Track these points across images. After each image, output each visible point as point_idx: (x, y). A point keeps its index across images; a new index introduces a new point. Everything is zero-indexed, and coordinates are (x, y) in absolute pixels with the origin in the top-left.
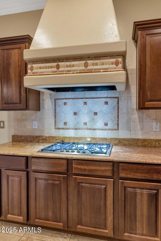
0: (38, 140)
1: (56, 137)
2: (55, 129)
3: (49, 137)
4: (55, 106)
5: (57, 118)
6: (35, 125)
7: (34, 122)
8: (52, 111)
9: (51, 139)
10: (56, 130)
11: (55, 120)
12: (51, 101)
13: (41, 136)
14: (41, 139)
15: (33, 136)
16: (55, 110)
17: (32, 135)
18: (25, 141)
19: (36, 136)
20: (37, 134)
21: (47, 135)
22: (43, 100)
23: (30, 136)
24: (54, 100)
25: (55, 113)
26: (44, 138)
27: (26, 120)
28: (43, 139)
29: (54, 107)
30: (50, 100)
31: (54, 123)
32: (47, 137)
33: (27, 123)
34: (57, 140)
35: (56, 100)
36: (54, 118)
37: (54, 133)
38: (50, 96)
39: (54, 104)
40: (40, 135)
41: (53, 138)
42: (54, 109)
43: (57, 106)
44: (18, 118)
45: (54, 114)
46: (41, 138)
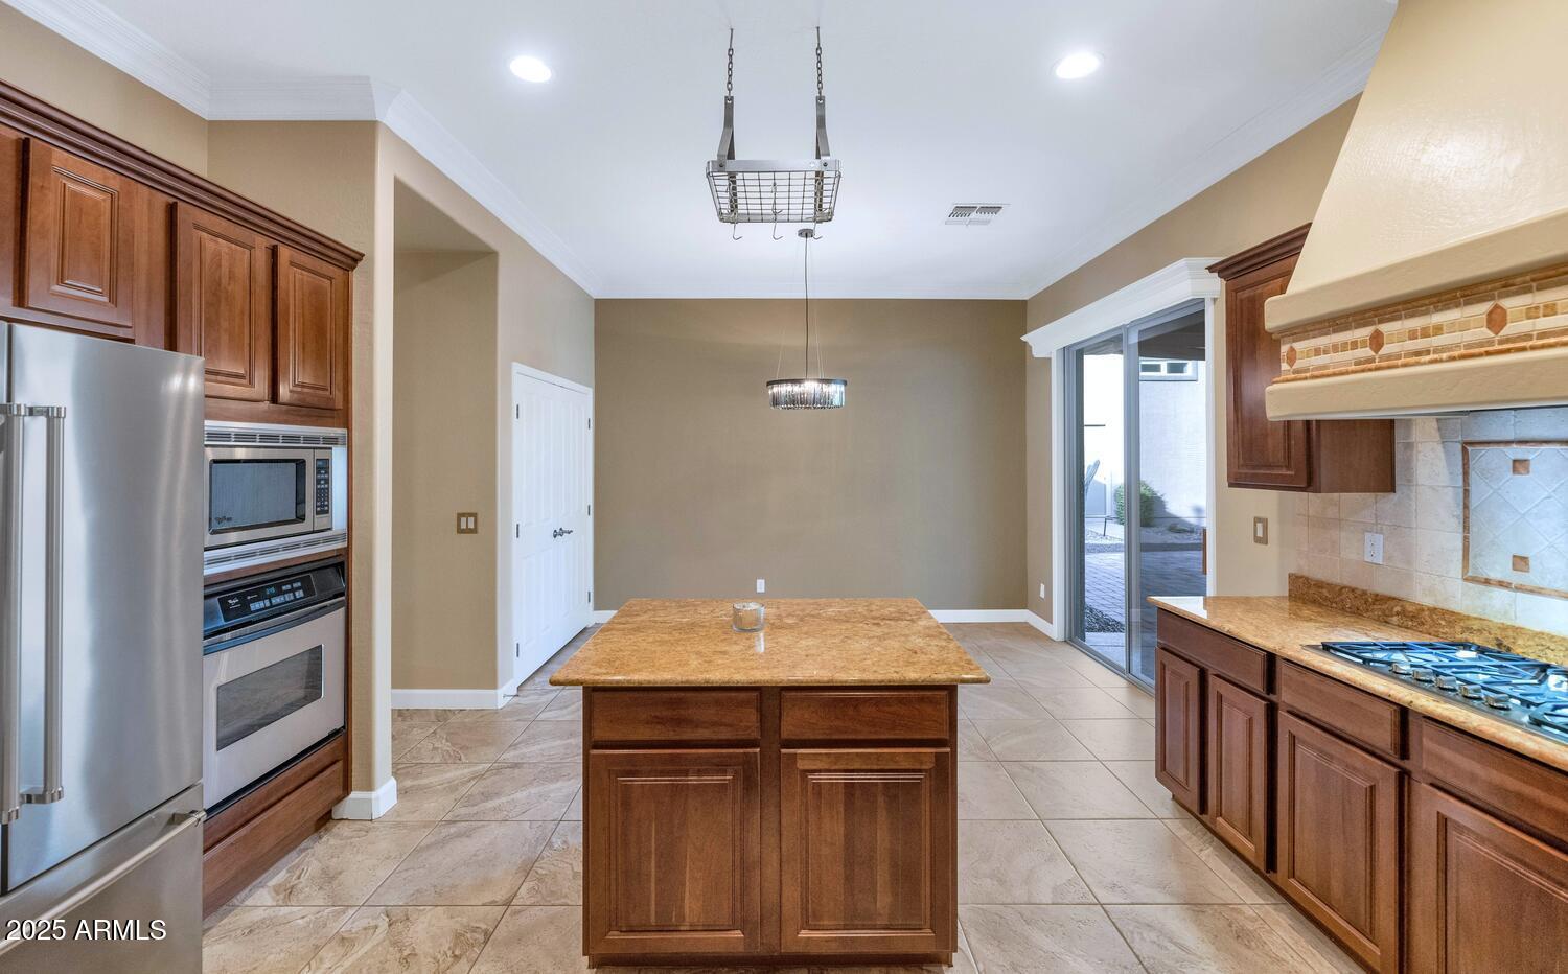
0: (1383, 612)
1: (1468, 618)
2: (1466, 580)
3: (1433, 610)
4: (1466, 474)
5: (1473, 529)
6: (1375, 549)
7: (1368, 536)
8: (1450, 498)
9: (1443, 623)
10: (1470, 585)
11: (1466, 539)
12: (1446, 452)
13: (1394, 599)
14: (1398, 613)
15: (1364, 593)
16: (1466, 492)
17: (1362, 586)
18: (1334, 605)
19: (1377, 595)
20: (1383, 587)
21: (1427, 601)
22: (1409, 446)
23: (1353, 590)
24: (1460, 447)
25: (1466, 507)
26: (1410, 610)
27: (1338, 522)
28: (1403, 613)
29: (1461, 477)
30: (1439, 448)
31: (1461, 553)
32: (1423, 610)
33: (1343, 534)
34: (1469, 630)
35: (1469, 449)
36: (1461, 530)
37: (1460, 598)
38: (1439, 429)
39: (1461, 463)
40: (1394, 595)
41: (1452, 618)
42: (1461, 490)
43: (1473, 475)
44: (1311, 513)
45: (1459, 512)
46: (1397, 609)
